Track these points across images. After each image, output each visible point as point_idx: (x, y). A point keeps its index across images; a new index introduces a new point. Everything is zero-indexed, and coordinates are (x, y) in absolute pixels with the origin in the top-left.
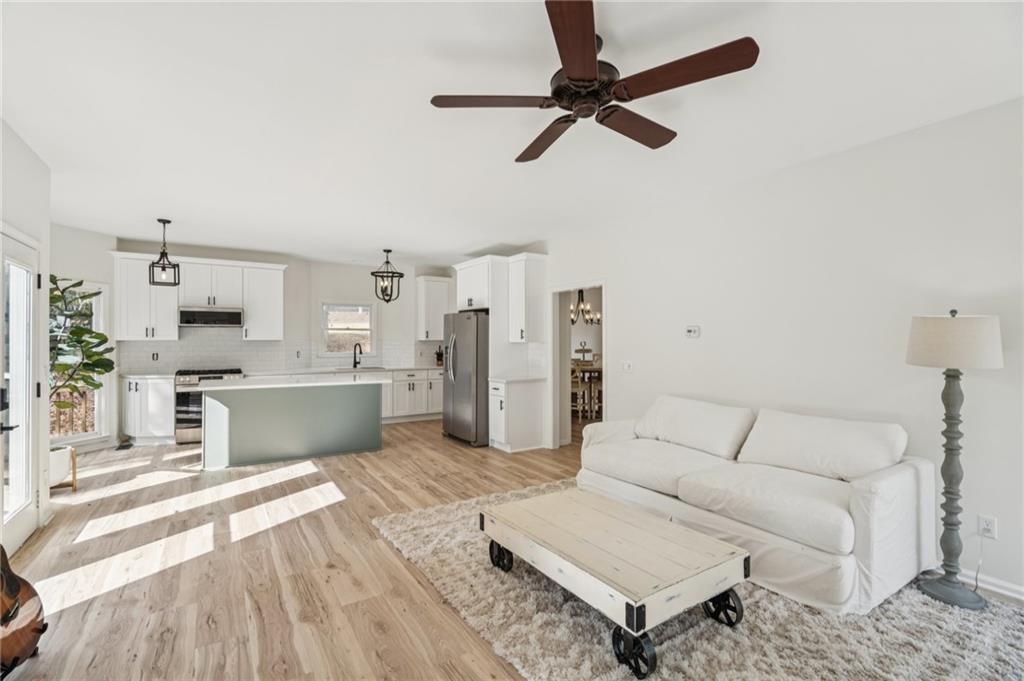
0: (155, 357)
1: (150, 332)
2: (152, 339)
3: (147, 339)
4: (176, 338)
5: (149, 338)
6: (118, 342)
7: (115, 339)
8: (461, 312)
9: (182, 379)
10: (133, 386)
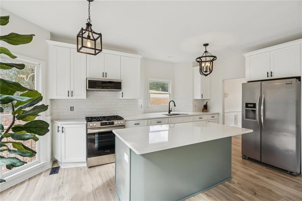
0: (72, 109)
1: (70, 93)
2: (71, 98)
3: (69, 98)
4: (85, 98)
5: (70, 98)
6: (52, 100)
7: (49, 98)
8: (248, 82)
9: (91, 125)
10: (60, 129)
